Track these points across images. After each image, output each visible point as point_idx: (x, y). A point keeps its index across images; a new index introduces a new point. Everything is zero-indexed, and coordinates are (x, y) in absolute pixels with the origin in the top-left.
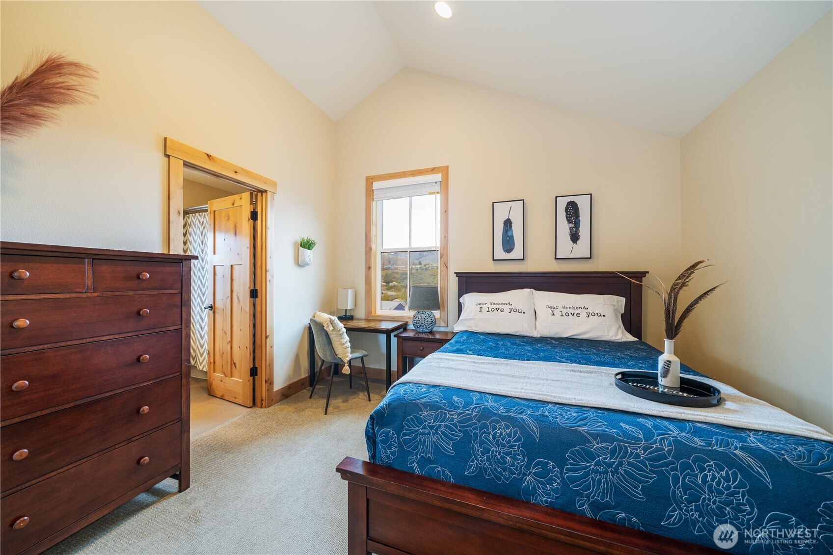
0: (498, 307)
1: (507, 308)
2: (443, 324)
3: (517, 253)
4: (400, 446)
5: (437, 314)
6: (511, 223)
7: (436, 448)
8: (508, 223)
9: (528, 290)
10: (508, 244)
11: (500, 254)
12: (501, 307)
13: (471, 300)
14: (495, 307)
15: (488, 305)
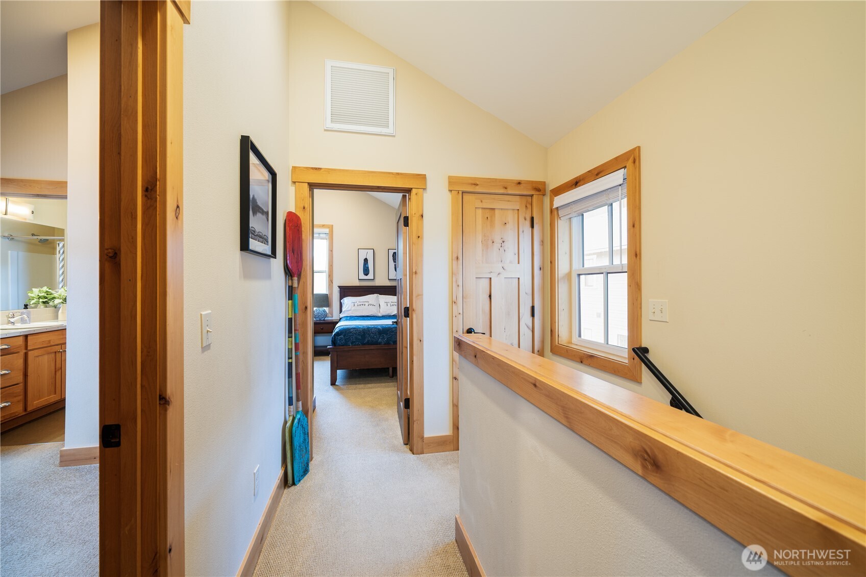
0: (362, 303)
1: (367, 304)
2: (330, 316)
3: (370, 276)
4: (345, 340)
5: (326, 309)
6: (367, 260)
7: (356, 338)
8: (366, 260)
9: (376, 295)
10: (366, 272)
11: (362, 276)
12: (364, 303)
13: (348, 301)
14: (361, 303)
15: (358, 303)
